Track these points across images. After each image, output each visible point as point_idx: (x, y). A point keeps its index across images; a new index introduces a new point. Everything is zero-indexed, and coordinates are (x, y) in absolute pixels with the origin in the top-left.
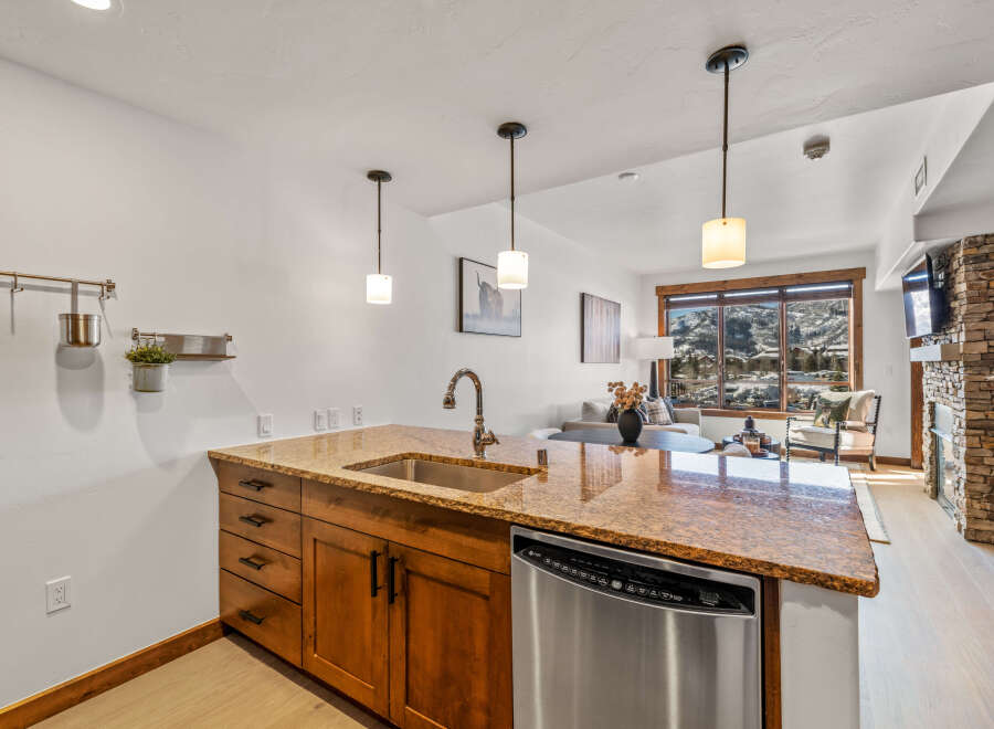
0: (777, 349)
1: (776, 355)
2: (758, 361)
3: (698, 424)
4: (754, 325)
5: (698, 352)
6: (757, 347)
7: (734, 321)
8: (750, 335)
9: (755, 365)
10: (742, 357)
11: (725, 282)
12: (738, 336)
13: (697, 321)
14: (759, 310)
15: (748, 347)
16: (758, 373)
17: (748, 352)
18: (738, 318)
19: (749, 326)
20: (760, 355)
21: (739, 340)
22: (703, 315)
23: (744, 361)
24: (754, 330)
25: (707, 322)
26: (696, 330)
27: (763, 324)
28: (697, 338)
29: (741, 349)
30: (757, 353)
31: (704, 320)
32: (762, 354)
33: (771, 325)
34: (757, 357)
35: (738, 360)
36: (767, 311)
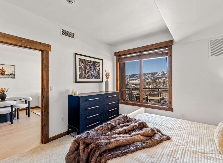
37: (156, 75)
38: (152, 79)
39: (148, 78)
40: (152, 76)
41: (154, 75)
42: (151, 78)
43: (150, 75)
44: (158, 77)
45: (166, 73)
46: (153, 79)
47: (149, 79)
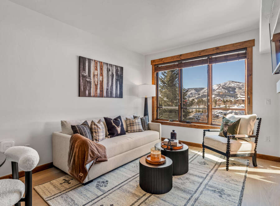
0: (244, 97)
1: (244, 99)
2: (238, 101)
3: (158, 131)
4: (237, 89)
5: (218, 98)
6: (238, 96)
7: (230, 87)
8: (235, 92)
9: (236, 102)
10: (233, 99)
11: (181, 55)
12: (231, 92)
13: (217, 88)
14: (239, 84)
15: (235, 96)
16: (237, 104)
17: (235, 98)
18: (231, 86)
19: (235, 89)
20: (238, 99)
21: (232, 94)
22: (219, 86)
23: (233, 101)
24: (236, 90)
25: (221, 88)
26: (217, 90)
27: (240, 88)
28: (217, 93)
29: (232, 97)
30: (238, 98)
31: (219, 87)
32: (239, 98)
33: (243, 89)
34: (237, 99)
35: (231, 100)
36: (241, 84)
37: (202, 92)
38: (196, 97)
39: (191, 95)
40: (196, 92)
41: (199, 91)
42: (194, 96)
43: (193, 91)
44: (204, 94)
45: (216, 88)
46: (198, 97)
47: (192, 97)
